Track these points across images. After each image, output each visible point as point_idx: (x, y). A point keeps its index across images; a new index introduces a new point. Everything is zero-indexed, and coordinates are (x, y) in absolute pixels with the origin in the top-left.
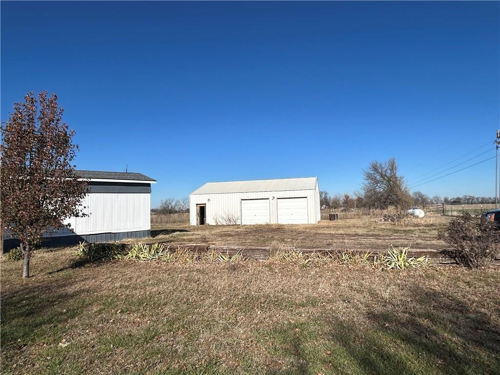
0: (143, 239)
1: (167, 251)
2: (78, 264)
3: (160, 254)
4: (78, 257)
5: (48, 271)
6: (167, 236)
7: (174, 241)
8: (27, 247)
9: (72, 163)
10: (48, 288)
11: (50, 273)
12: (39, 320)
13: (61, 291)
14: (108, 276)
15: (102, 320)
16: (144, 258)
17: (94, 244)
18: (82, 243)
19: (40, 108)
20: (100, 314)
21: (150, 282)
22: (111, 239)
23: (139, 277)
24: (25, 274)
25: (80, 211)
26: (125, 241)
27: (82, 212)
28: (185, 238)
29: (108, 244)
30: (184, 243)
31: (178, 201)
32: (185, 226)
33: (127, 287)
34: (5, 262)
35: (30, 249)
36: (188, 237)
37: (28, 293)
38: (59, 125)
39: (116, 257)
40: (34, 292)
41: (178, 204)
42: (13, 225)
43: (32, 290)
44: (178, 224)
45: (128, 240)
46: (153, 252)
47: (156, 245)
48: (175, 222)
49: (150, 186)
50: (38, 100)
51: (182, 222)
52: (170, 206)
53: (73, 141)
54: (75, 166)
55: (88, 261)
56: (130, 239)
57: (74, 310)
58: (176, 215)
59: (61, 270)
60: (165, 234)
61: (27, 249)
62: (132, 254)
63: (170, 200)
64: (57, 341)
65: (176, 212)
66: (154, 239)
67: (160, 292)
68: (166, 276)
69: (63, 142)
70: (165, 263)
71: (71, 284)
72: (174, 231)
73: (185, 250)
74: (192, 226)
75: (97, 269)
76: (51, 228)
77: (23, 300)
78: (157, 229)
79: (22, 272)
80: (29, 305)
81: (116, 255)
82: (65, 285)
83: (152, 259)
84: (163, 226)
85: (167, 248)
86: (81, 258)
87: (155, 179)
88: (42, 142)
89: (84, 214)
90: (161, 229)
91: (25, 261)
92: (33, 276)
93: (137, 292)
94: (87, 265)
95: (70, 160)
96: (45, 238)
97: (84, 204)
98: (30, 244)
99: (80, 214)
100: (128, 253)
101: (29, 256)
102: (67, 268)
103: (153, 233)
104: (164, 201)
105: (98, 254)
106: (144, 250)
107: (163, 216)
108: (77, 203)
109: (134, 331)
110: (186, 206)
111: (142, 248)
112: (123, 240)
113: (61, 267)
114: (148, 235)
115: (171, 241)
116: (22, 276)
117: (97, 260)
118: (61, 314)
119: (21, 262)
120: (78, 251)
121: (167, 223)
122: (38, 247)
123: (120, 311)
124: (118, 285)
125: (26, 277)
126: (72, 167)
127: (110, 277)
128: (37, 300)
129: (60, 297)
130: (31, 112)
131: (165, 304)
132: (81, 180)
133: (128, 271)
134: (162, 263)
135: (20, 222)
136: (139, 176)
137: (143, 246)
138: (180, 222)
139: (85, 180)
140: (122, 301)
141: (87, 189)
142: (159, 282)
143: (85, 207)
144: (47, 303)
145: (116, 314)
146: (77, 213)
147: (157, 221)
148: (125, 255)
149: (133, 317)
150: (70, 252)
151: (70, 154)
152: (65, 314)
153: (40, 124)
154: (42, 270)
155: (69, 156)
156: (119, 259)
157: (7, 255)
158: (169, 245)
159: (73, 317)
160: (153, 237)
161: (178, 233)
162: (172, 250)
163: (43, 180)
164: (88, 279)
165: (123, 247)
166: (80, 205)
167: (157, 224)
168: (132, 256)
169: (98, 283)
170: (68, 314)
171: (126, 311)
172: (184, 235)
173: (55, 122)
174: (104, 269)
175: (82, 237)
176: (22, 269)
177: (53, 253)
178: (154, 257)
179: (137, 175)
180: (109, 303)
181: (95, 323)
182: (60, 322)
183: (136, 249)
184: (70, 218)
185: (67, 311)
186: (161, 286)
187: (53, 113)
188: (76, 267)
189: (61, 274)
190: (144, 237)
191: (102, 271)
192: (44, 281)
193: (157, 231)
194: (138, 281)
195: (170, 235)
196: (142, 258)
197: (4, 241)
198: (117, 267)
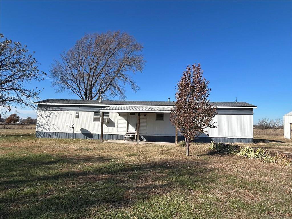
0: (248, 144)
1: (268, 154)
2: (211, 153)
3: (263, 155)
4: (211, 150)
5: (197, 154)
6: (266, 144)
7: (273, 148)
8: (188, 141)
9: (208, 99)
10: (198, 163)
11: (198, 156)
12: (196, 178)
13: (205, 166)
14: (229, 163)
15: (228, 188)
16: (251, 156)
17: (219, 144)
18: (212, 142)
19: (193, 72)
20: (227, 184)
21: (257, 173)
22: (228, 142)
23: (249, 168)
24: (187, 154)
25: (212, 124)
26: (236, 144)
27: (213, 125)
28: (282, 147)
29: (227, 144)
30: (281, 150)
31: (272, 120)
32: (279, 138)
33: (242, 173)
34: (178, 147)
35: (189, 142)
36: (284, 147)
37: (190, 164)
38: (201, 79)
39: (232, 153)
40: (192, 164)
41: (272, 122)
42: (182, 130)
43: (191, 163)
44: (274, 136)
45: (239, 143)
46: (257, 153)
47: (260, 149)
48: (270, 135)
49: (253, 110)
50: (192, 68)
51: (277, 135)
52: (266, 123)
53: (208, 87)
54: (209, 100)
55: (217, 153)
56: (240, 143)
57: (212, 178)
58: (271, 130)
59: (203, 155)
60: (264, 143)
61: (188, 142)
62: (243, 153)
63: (265, 119)
64: (206, 192)
65: (271, 128)
66: (256, 144)
67: (266, 182)
68: (268, 171)
69: (203, 88)
70: (267, 162)
71: (209, 164)
72: (271, 141)
73: (284, 156)
74: (286, 139)
75: (222, 158)
76: (198, 133)
77: (188, 167)
78: (257, 139)
79: (186, 152)
80: (191, 170)
81: (232, 152)
82: (206, 164)
83: (257, 158)
84: (262, 137)
85: (267, 152)
86: (212, 150)
87: (256, 106)
88: (194, 89)
89: (214, 126)
90: (260, 139)
91: (187, 147)
92: (190, 156)
93: (249, 177)
94: (216, 155)
95: (207, 97)
96: (196, 137)
97: (214, 121)
98: (189, 140)
99: (212, 126)
100: (240, 152)
101: (189, 145)
102: (205, 155)
103: (256, 141)
104: (261, 120)
105: (222, 149)
106: (250, 151)
107: (261, 130)
108: (210, 120)
109: (250, 202)
110: (279, 124)
111: (249, 150)
112: (235, 143)
113: (203, 153)
114: (252, 142)
115: (270, 148)
116: (186, 155)
117: (220, 153)
118: (206, 178)
119: (185, 148)
120: (210, 146)
121: (264, 135)
122: (192, 141)
123: (239, 186)
124: (236, 170)
125: (188, 155)
126: (208, 100)
127: (230, 164)
128: (194, 168)
129: (204, 169)
130: (189, 75)
131: (271, 191)
132: (212, 107)
133: (241, 163)
134: (265, 162)
135: (185, 129)
136: (245, 104)
137: (250, 149)
138: (275, 135)
139: (215, 107)
140: (240, 181)
141: (216, 113)
142: (264, 174)
143: (215, 122)
144: (198, 171)
145: (237, 187)
146: (210, 126)
147: (256, 133)
148: (238, 152)
149: (248, 192)
150: (206, 146)
151: (207, 93)
152: (208, 179)
153: (192, 80)
154: (194, 153)
155: (206, 95)
156: (234, 154)
157: (179, 143)
158: (270, 150)
159: (212, 182)
160: (255, 144)
161: (274, 143)
162: (272, 154)
163: (195, 108)
164: (217, 163)
165: (237, 147)
166: (212, 121)
167: (257, 135)
168: (243, 154)
169: (223, 166)
170: (210, 180)
171: (243, 188)
172: (280, 145)
173: (199, 78)
174: (226, 159)
175: (212, 138)
176: (186, 151)
177: (198, 145)
178: (258, 157)
179: (243, 103)
180: (232, 179)
181: (225, 189)
182: (206, 182)
183: (245, 150)
184: (207, 128)
185: (209, 178)
186: (266, 178)
187: (198, 73)
188: (210, 155)
189: (203, 157)
190: (249, 143)
191: (225, 160)
192: (196, 159)
193: (258, 139)
194: (248, 170)
195: (269, 143)
196: (249, 156)
197: (178, 136)
198: (233, 159)
